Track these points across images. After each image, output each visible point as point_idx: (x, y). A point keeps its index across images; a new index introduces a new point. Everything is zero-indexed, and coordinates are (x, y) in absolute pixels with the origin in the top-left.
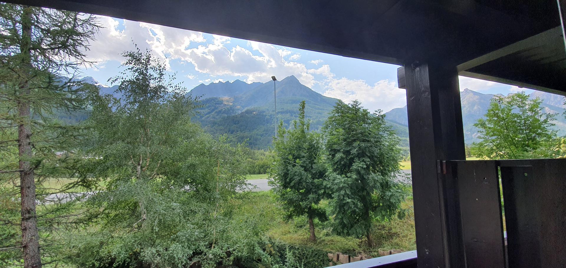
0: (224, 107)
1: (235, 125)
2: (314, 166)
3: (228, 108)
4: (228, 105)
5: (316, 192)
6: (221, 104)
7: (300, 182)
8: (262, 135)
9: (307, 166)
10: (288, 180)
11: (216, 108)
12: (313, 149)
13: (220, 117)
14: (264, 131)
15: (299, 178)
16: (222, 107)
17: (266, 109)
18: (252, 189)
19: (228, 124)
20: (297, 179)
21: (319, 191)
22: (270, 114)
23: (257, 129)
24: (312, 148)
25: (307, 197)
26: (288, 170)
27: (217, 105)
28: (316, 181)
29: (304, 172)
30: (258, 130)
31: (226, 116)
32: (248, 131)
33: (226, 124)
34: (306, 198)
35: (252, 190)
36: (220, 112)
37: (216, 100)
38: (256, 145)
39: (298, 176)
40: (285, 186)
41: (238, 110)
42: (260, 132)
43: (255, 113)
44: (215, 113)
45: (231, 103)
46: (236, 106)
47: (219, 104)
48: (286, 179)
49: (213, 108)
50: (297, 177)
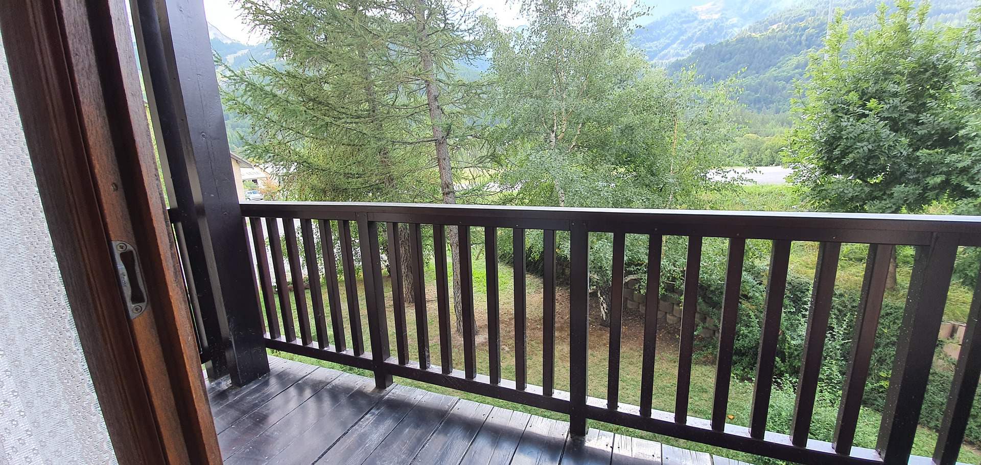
0: (699, 27)
1: (723, 64)
2: (924, 117)
3: (709, 27)
4: (709, 21)
5: (917, 182)
6: (693, 21)
7: (871, 156)
8: (788, 80)
9: (902, 118)
10: (837, 152)
11: (682, 33)
12: (928, 74)
13: (690, 51)
14: (796, 68)
15: (870, 147)
16: (696, 28)
17: (807, 11)
18: (743, 173)
19: (706, 64)
20: (865, 148)
21: (928, 179)
22: (817, 23)
23: (779, 64)
24: (926, 71)
25: (888, 192)
26: (840, 129)
27: (685, 26)
28: (923, 153)
29: (887, 131)
30: (779, 68)
31: (704, 46)
32: (754, 72)
33: (703, 64)
34: (884, 194)
35: (743, 175)
36: (690, 39)
37: (683, 15)
38: (772, 102)
39: (868, 141)
40: (829, 170)
41: (733, 26)
42: (784, 71)
43: (775, 27)
44: (680, 43)
45: (716, 13)
46: (727, 19)
47: (689, 22)
48: (830, 152)
49: (676, 33)
50: (865, 143)
